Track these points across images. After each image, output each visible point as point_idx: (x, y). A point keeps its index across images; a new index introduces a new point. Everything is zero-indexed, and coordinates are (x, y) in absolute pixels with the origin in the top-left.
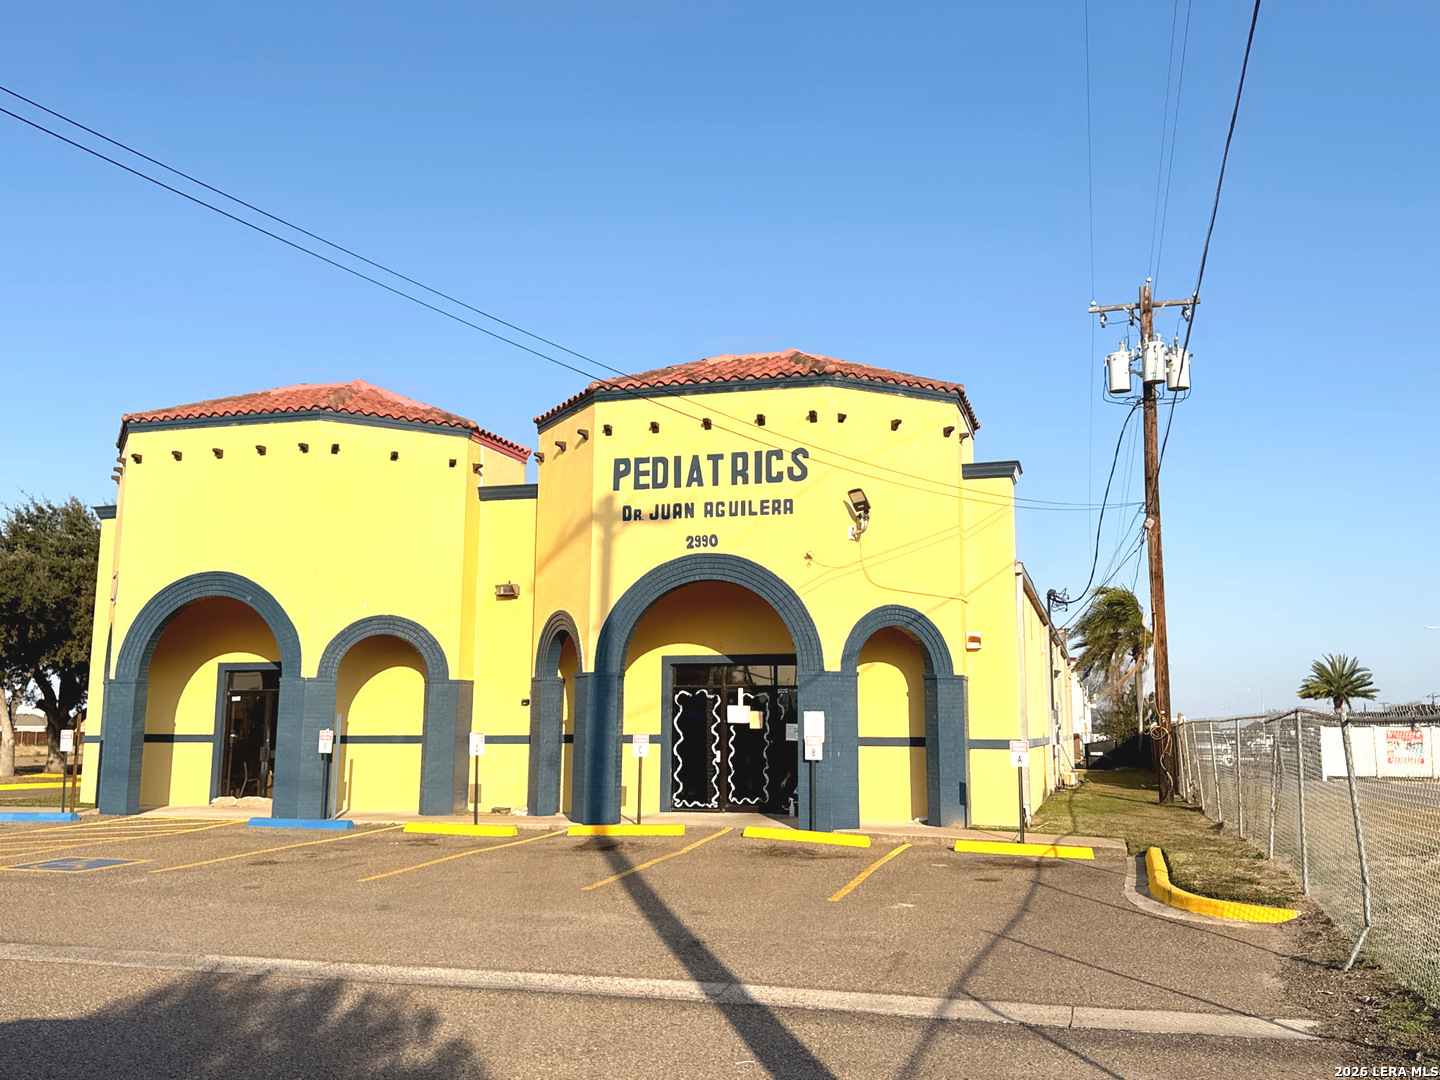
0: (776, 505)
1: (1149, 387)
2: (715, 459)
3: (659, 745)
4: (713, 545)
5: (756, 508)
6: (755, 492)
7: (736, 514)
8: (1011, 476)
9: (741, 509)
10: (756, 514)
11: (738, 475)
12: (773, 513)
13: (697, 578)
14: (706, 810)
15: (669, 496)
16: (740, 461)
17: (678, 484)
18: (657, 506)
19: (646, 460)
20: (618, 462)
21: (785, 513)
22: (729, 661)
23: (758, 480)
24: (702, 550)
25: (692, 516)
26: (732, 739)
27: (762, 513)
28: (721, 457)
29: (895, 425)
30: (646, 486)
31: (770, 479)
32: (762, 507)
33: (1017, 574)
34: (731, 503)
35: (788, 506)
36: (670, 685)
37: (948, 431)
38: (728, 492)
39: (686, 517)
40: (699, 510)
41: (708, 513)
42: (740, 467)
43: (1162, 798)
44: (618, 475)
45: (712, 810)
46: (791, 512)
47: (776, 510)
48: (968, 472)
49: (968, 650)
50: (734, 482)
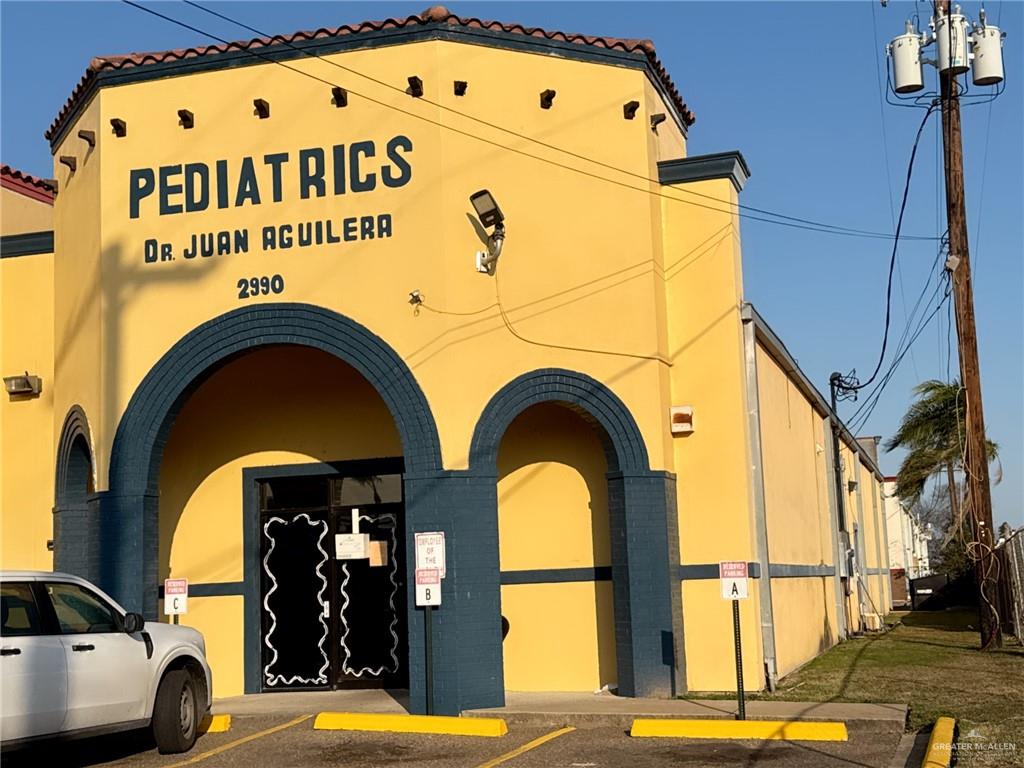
0: (367, 225)
1: (948, 77)
2: (276, 161)
3: (242, 597)
4: (277, 291)
5: (338, 231)
6: (335, 208)
7: (308, 242)
8: (730, 176)
9: (316, 234)
10: (337, 240)
11: (311, 182)
12: (363, 238)
13: (256, 342)
14: (311, 687)
15: (213, 221)
16: (312, 161)
17: (223, 203)
18: (194, 237)
19: (176, 170)
20: (135, 175)
21: (380, 236)
22: (334, 471)
23: (340, 189)
24: (260, 299)
25: (245, 250)
26: (345, 583)
27: (348, 238)
28: (284, 157)
29: (547, 99)
30: (177, 209)
31: (357, 187)
32: (347, 230)
33: (745, 321)
34: (301, 226)
35: (384, 226)
36: (255, 509)
37: (630, 110)
38: (296, 210)
39: (237, 251)
40: (255, 241)
41: (268, 243)
42: (312, 171)
43: (984, 643)
44: (137, 195)
45: (320, 687)
46: (389, 235)
47: (367, 232)
48: (667, 174)
49: (675, 435)
50: (305, 194)
